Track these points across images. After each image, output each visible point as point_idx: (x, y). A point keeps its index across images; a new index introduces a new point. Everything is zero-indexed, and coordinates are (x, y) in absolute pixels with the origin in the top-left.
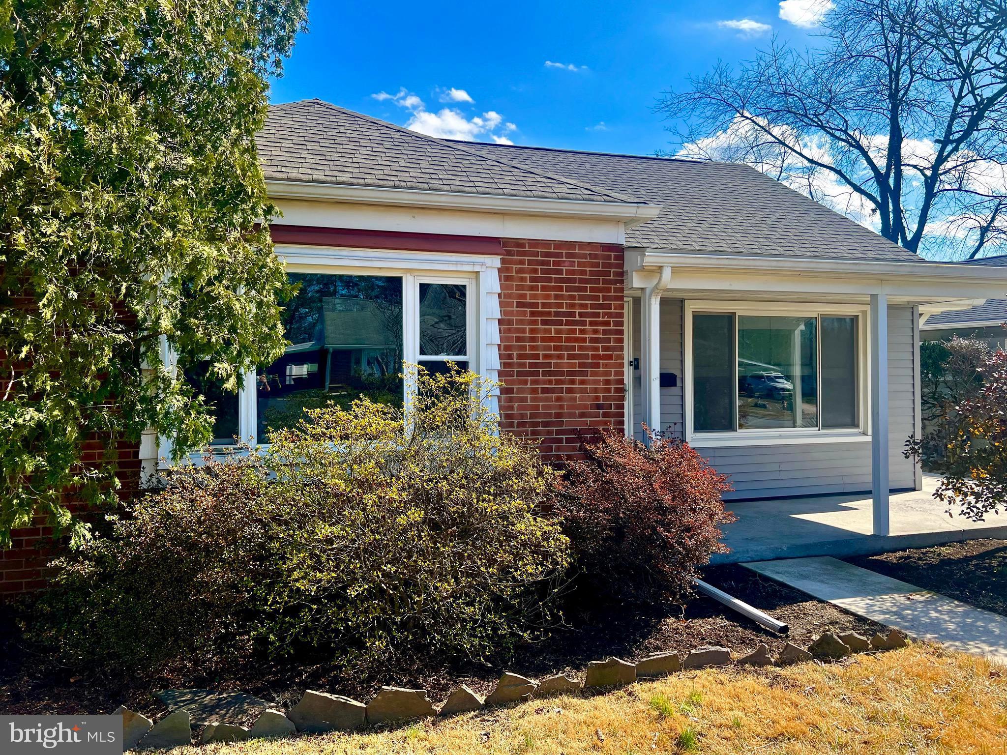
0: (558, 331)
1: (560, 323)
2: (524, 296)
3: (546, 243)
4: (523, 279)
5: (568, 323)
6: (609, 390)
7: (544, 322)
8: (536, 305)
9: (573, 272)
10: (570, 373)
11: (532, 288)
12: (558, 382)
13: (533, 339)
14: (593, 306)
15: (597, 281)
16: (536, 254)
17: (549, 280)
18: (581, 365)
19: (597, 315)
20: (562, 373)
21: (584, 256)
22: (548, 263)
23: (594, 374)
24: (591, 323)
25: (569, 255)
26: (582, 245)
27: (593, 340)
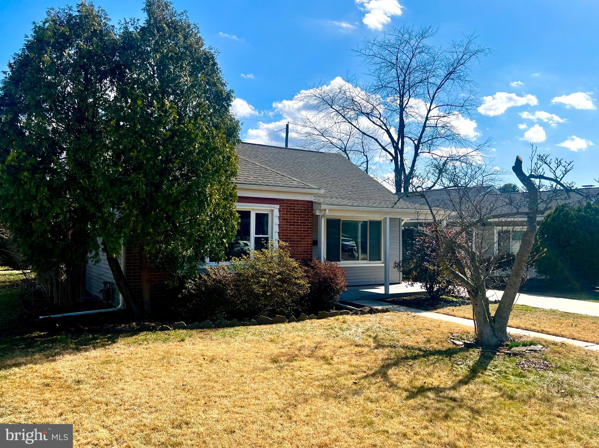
0: (294, 228)
1: (294, 225)
2: (284, 217)
3: (291, 200)
4: (284, 211)
5: (297, 225)
6: (308, 247)
7: (290, 225)
8: (287, 220)
9: (298, 209)
10: (297, 241)
11: (287, 214)
12: (294, 244)
13: (287, 230)
14: (304, 220)
15: (305, 212)
16: (288, 204)
17: (291, 212)
18: (300, 238)
19: (305, 223)
20: (294, 241)
21: (302, 204)
22: (291, 206)
23: (304, 241)
24: (304, 225)
25: (297, 204)
26: (301, 201)
27: (304, 231)
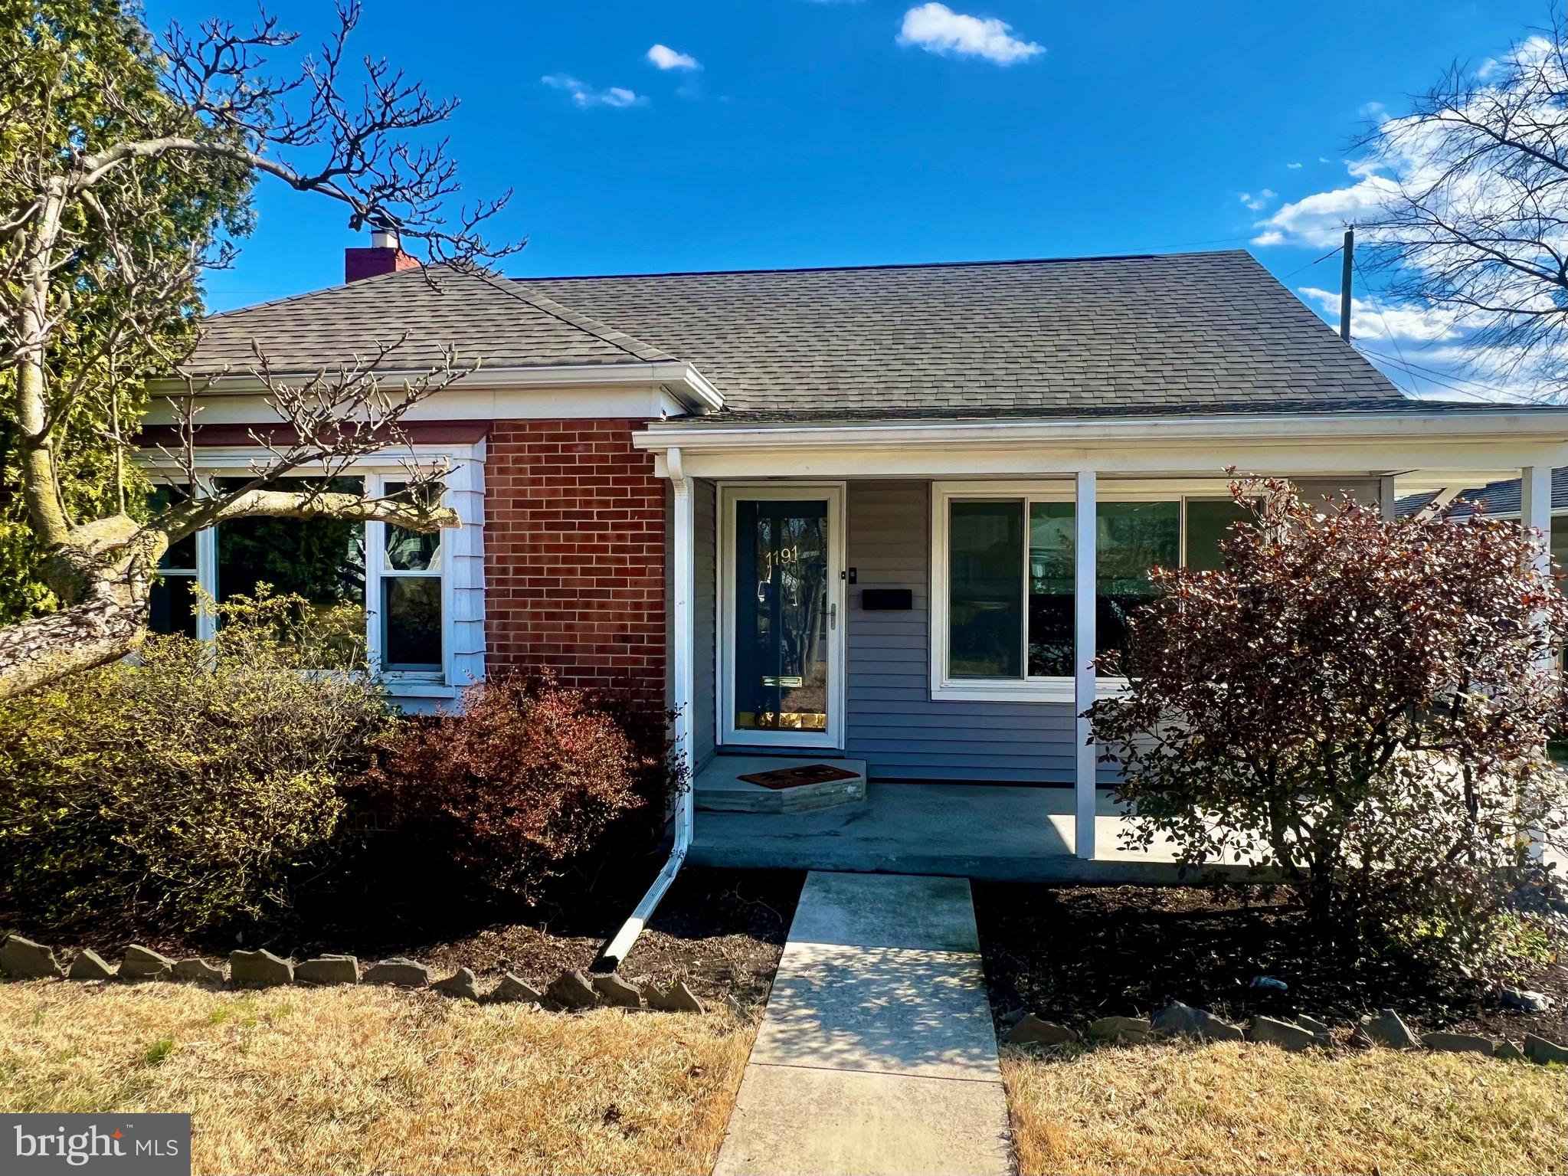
0: (567, 538)
1: (572, 526)
2: (523, 493)
3: (553, 423)
4: (522, 471)
5: (582, 526)
6: (640, 617)
7: (549, 527)
8: (539, 504)
9: (590, 459)
10: (584, 594)
11: (534, 482)
12: (568, 605)
13: (534, 549)
14: (616, 503)
15: (623, 470)
16: (540, 438)
17: (557, 470)
18: (599, 583)
19: (624, 515)
20: (573, 594)
21: (606, 437)
22: (555, 448)
23: (617, 595)
24: (615, 527)
25: (583, 437)
26: (603, 422)
27: (616, 549)
